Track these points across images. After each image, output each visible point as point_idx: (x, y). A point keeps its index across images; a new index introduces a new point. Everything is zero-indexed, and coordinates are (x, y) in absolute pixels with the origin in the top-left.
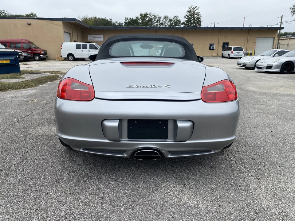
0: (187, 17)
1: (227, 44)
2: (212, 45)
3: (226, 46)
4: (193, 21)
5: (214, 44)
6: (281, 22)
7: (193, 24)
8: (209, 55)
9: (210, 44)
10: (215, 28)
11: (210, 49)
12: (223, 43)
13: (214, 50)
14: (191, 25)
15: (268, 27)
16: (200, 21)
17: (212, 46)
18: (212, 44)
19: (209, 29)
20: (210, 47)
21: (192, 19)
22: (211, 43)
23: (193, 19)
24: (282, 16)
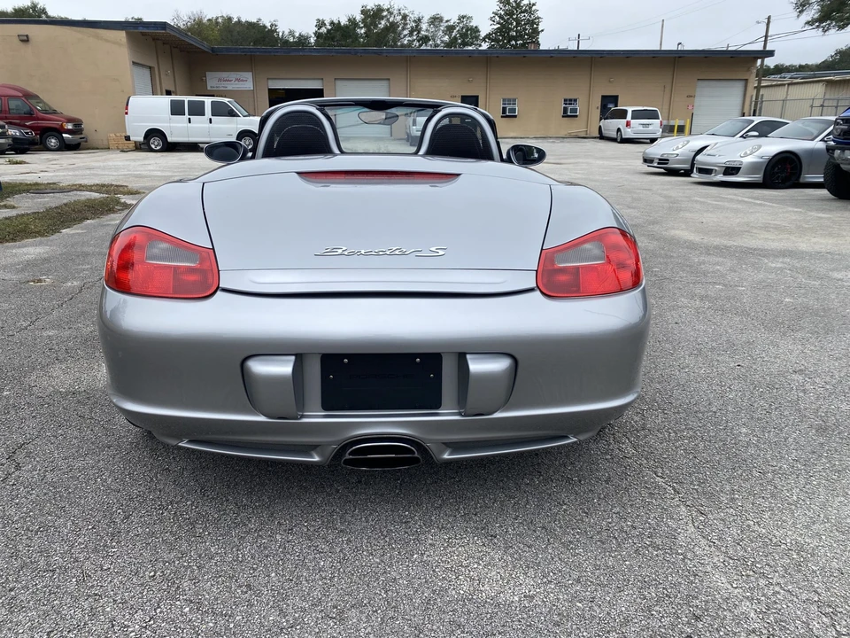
0: (498, 19)
1: (615, 99)
2: (570, 104)
3: (610, 106)
4: (516, 32)
5: (575, 100)
6: (766, 36)
7: (515, 38)
8: (563, 133)
9: (565, 100)
10: (578, 52)
11: (565, 115)
12: (603, 97)
13: (576, 116)
14: (509, 42)
15: (729, 49)
16: (536, 32)
17: (570, 107)
18: (570, 100)
19: (559, 55)
20: (565, 110)
21: (512, 24)
22: (568, 97)
23: (515, 23)
24: (769, 18)
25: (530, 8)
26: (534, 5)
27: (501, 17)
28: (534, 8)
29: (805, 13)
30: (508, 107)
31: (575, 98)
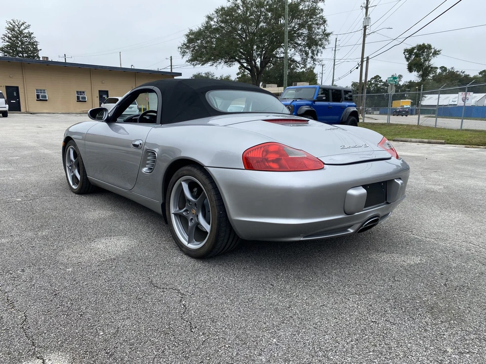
0: (7, 39)
1: (106, 93)
2: (81, 94)
3: (104, 96)
4: (22, 48)
5: (84, 92)
6: (171, 66)
7: (22, 52)
8: (79, 111)
9: (77, 92)
10: (65, 63)
11: (78, 100)
12: (100, 91)
13: (86, 101)
14: (17, 54)
15: (159, 70)
16: (36, 50)
17: (81, 96)
18: (80, 92)
19: (71, 66)
20: (78, 98)
21: (18, 43)
22: (79, 90)
23: (20, 43)
24: (171, 57)
25: (30, 35)
26: (32, 33)
27: (9, 38)
28: (32, 36)
29: (185, 56)
30: (41, 95)
31: (83, 90)
